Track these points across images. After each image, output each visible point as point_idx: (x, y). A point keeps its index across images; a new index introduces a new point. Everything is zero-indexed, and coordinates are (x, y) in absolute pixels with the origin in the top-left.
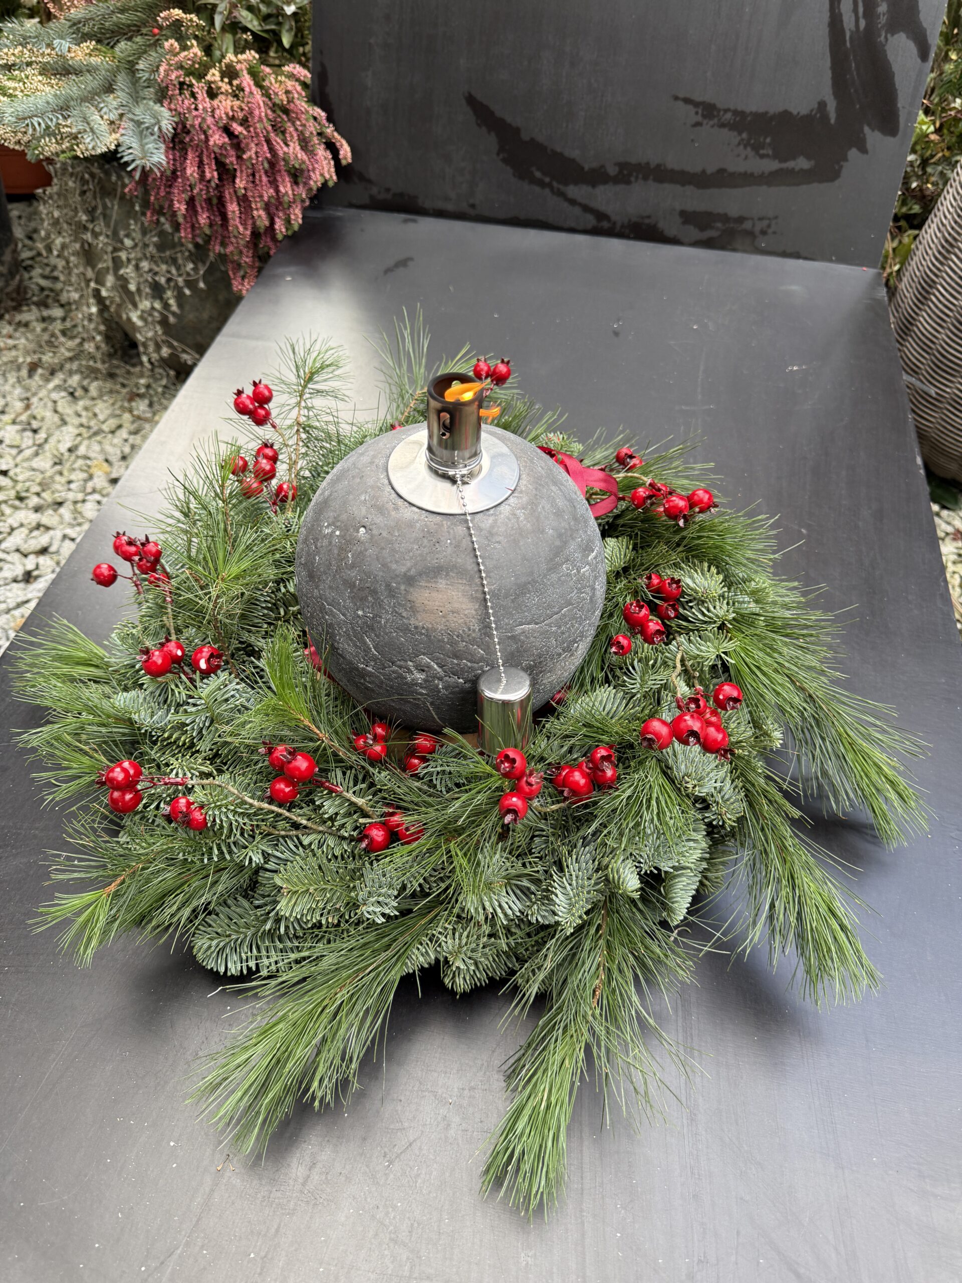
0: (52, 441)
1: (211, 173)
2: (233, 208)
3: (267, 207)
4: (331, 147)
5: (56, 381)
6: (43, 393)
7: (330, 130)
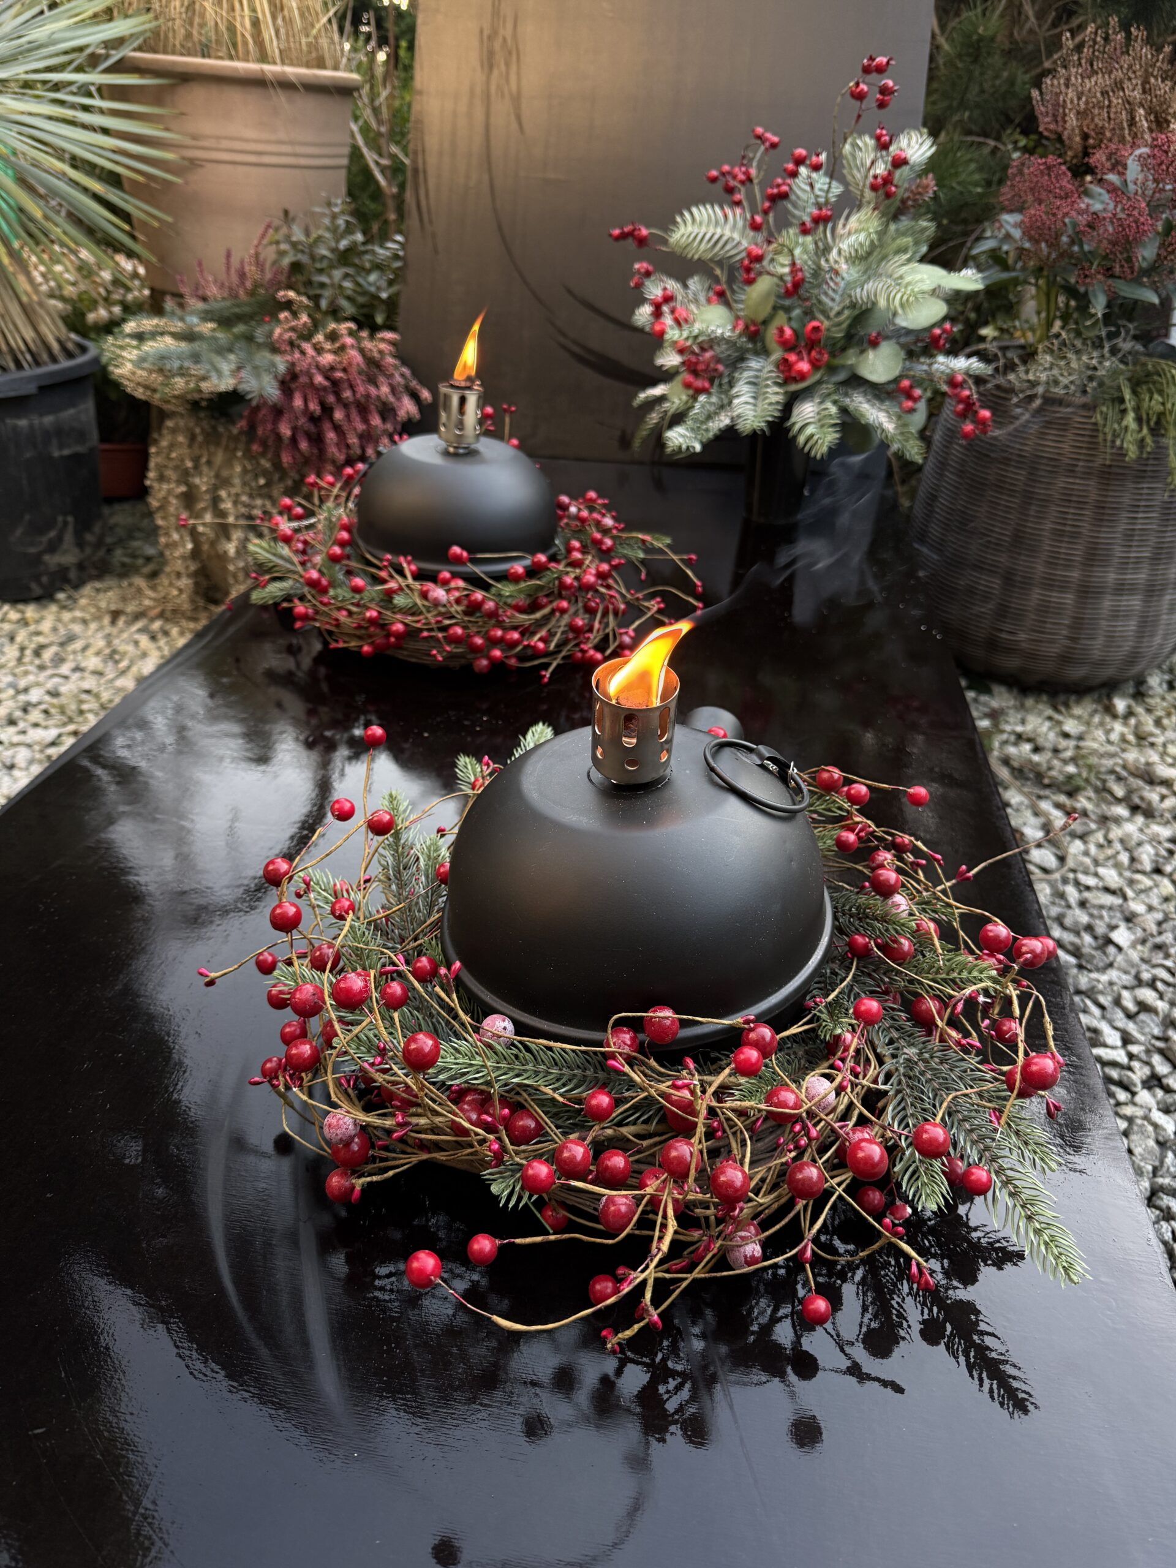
0: (134, 669)
1: (314, 407)
2: (331, 435)
3: (361, 437)
4: (415, 396)
5: (139, 625)
6: (125, 635)
7: (414, 383)
